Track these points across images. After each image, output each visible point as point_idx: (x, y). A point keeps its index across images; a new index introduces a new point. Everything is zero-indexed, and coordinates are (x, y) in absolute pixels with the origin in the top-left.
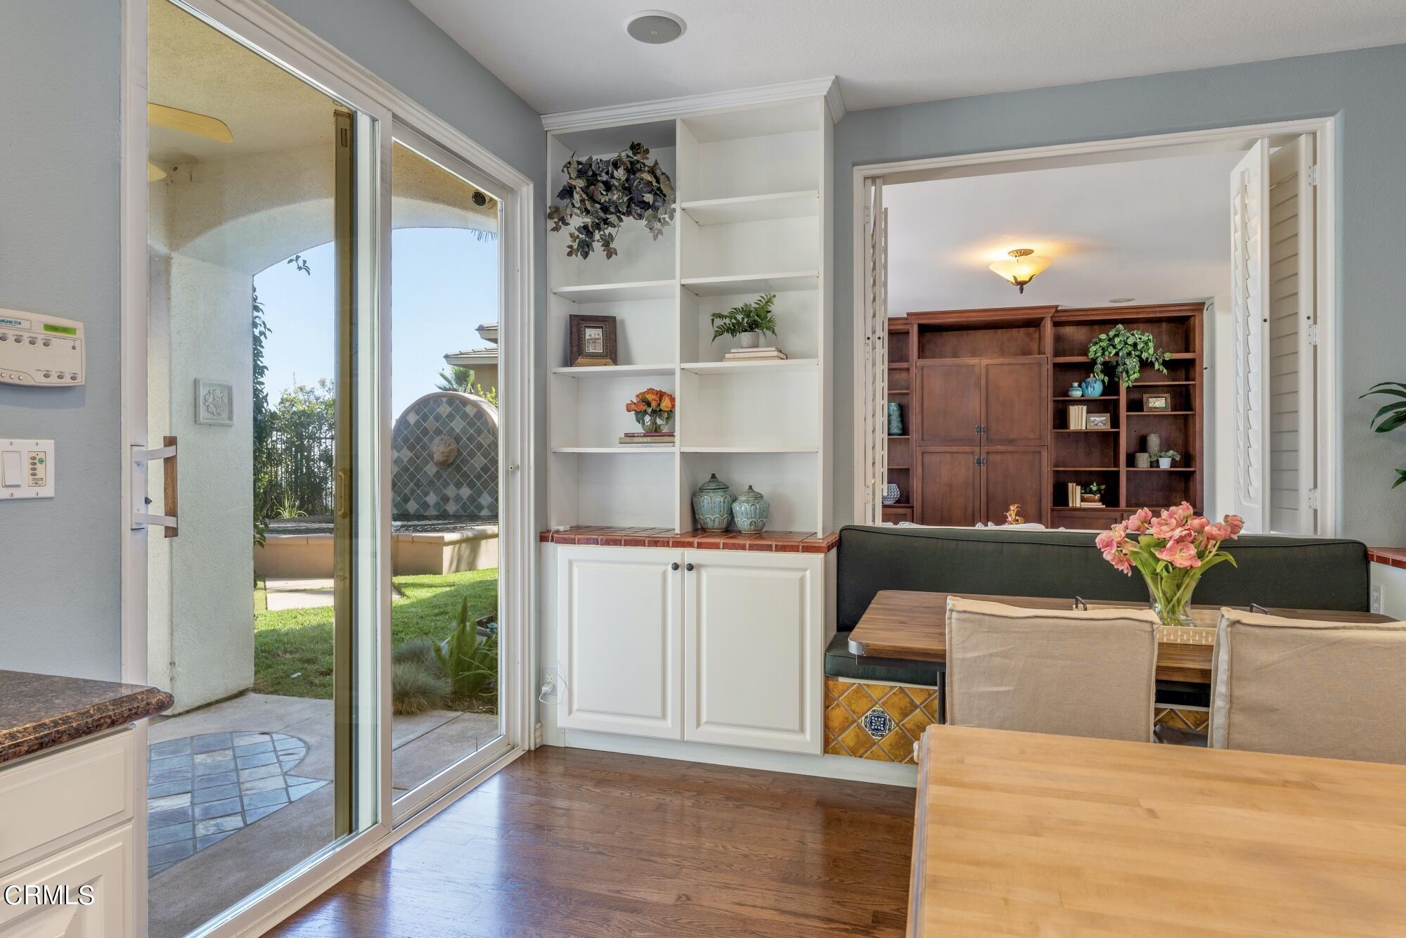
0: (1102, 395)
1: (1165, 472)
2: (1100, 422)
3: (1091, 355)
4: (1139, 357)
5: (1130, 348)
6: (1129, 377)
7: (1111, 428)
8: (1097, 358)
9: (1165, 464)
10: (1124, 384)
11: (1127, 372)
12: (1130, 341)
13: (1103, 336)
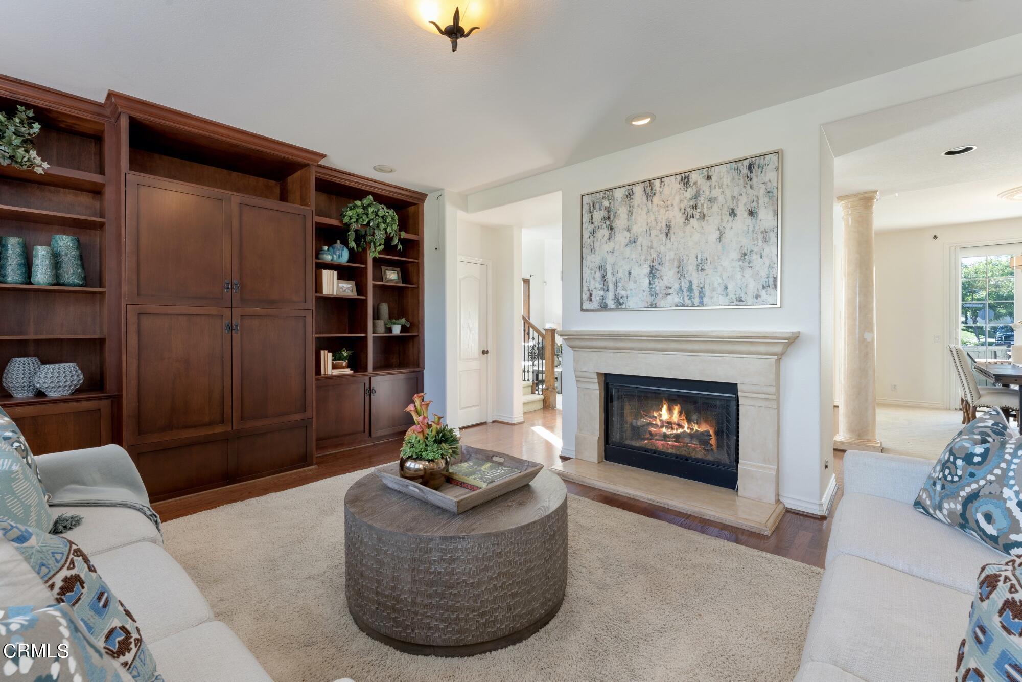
0: (349, 261)
1: (397, 338)
2: (347, 289)
3: (346, 220)
4: (385, 230)
5: (380, 220)
6: (375, 248)
7: (358, 295)
8: (351, 224)
9: (397, 330)
10: (371, 254)
11: (374, 243)
12: (381, 213)
13: (358, 203)
